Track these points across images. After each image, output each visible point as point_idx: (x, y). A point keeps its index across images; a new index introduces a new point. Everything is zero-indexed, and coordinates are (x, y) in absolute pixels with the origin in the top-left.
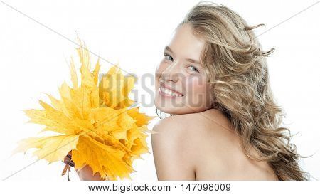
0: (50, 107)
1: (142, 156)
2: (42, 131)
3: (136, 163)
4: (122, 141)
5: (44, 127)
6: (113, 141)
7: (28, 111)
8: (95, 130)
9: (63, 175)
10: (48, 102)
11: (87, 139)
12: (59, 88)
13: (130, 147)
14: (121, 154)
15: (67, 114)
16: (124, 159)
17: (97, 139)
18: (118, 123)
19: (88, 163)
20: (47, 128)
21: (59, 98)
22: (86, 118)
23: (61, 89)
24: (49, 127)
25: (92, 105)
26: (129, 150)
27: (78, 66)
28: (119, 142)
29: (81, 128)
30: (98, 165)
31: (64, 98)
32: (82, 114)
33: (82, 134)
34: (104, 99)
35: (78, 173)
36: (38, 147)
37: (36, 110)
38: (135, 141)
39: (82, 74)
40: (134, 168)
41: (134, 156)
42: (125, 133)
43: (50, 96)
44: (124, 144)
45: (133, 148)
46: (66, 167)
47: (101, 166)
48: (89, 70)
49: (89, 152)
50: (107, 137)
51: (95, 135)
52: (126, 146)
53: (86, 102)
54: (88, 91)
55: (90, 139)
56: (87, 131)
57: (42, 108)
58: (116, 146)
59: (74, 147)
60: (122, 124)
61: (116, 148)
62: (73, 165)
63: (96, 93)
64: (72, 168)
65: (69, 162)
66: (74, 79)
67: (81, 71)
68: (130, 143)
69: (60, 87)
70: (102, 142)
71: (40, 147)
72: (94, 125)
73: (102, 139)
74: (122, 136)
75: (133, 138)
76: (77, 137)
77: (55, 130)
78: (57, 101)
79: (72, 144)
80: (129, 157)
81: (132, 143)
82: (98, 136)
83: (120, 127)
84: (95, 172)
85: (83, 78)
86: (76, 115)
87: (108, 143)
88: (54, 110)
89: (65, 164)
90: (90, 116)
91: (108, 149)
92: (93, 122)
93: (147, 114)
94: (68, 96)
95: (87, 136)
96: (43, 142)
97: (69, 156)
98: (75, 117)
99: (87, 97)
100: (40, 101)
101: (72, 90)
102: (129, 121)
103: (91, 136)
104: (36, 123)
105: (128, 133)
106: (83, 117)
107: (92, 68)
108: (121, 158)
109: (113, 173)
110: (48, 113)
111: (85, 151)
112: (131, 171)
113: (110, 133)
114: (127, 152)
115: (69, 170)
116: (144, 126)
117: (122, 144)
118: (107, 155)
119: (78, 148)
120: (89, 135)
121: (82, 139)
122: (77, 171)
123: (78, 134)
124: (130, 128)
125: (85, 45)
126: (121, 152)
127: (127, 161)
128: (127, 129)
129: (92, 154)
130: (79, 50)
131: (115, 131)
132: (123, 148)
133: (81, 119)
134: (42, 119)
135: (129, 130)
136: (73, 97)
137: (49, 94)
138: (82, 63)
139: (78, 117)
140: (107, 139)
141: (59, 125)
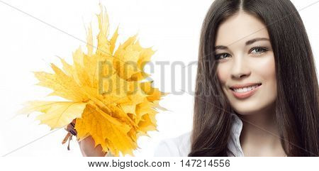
0: (61, 71)
1: (149, 133)
2: (49, 95)
3: (141, 139)
4: (130, 115)
5: (51, 90)
6: (120, 114)
7: (38, 73)
8: (104, 100)
9: (63, 143)
10: (60, 66)
11: (94, 109)
12: (72, 53)
13: (137, 122)
14: (127, 128)
15: (78, 81)
16: (129, 134)
17: (105, 110)
19: (91, 133)
20: (54, 93)
21: (70, 62)
22: (96, 87)
23: (75, 54)
24: (56, 92)
26: (136, 125)
27: (96, 32)
28: (126, 116)
29: (89, 97)
30: (101, 136)
31: (75, 63)
32: (92, 82)
33: (91, 103)
34: (119, 69)
35: (80, 143)
36: (42, 112)
37: (46, 73)
38: (143, 117)
39: (99, 41)
40: (138, 144)
41: (140, 132)
42: (134, 107)
43: (63, 61)
44: (132, 119)
45: (140, 124)
46: (68, 135)
47: (105, 138)
48: (107, 38)
49: (94, 123)
50: (115, 109)
51: (101, 104)
52: (134, 120)
54: (103, 59)
55: (97, 109)
56: (96, 100)
57: (53, 72)
58: (123, 119)
59: (79, 116)
60: (132, 97)
61: (123, 121)
62: (75, 134)
64: (74, 137)
65: (72, 130)
66: (90, 45)
67: (98, 38)
68: (138, 118)
69: (74, 52)
70: (109, 114)
71: (44, 111)
72: (103, 94)
73: (110, 111)
74: (132, 110)
75: (142, 114)
76: (83, 107)
77: (63, 95)
78: (69, 66)
79: (77, 112)
80: (135, 133)
81: (140, 119)
83: (130, 99)
84: (97, 144)
85: (99, 45)
86: (87, 82)
87: (115, 115)
88: (65, 75)
89: (67, 132)
91: (114, 121)
92: (102, 91)
94: (81, 62)
95: (95, 106)
96: (49, 106)
97: (72, 124)
98: (84, 84)
100: (52, 64)
101: (86, 56)
102: (140, 96)
103: (99, 106)
104: (45, 86)
105: (138, 107)
107: (110, 38)
108: (126, 132)
109: (116, 148)
110: (58, 78)
111: (90, 122)
112: (135, 147)
113: (118, 105)
114: (133, 126)
115: (71, 139)
116: (155, 102)
117: (129, 118)
118: (112, 127)
119: (83, 117)
120: (97, 105)
121: (88, 108)
122: (78, 140)
123: (86, 102)
124: (140, 102)
125: (106, 11)
126: (128, 126)
127: (132, 137)
128: (137, 103)
129: (96, 125)
130: (99, 16)
131: (124, 103)
132: (130, 122)
133: (91, 87)
134: (51, 83)
135: (139, 104)
136: (86, 64)
137: (62, 58)
138: (101, 30)
139: (88, 85)
140: (114, 111)
141: (67, 90)
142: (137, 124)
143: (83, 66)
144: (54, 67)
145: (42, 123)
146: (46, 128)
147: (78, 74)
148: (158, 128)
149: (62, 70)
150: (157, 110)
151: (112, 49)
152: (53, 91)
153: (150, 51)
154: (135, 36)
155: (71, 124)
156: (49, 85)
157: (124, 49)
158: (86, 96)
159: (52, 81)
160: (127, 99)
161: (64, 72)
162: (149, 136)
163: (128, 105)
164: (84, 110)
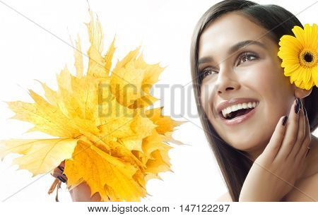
0: (42, 99)
1: (160, 174)
2: (28, 132)
3: (151, 184)
4: (135, 153)
5: (31, 125)
6: (122, 152)
8: (100, 135)
9: (49, 193)
10: (41, 92)
11: (88, 147)
13: (145, 161)
14: (132, 170)
15: (64, 111)
16: (135, 177)
17: (102, 148)
18: (132, 127)
19: (85, 179)
20: (35, 128)
21: (56, 88)
22: (89, 118)
23: (60, 77)
24: (37, 127)
26: (143, 165)
27: (85, 46)
28: (130, 154)
29: (81, 131)
30: (98, 182)
31: (61, 89)
32: (84, 111)
33: (83, 139)
34: (118, 94)
35: (71, 192)
37: (23, 103)
38: (153, 154)
39: (90, 58)
40: (148, 191)
41: (149, 174)
42: (140, 142)
43: (44, 85)
44: (137, 156)
45: (149, 163)
46: (56, 182)
47: (103, 184)
48: (100, 54)
49: (89, 164)
50: (116, 145)
52: (141, 161)
53: (92, 96)
54: (96, 81)
55: (92, 147)
56: (89, 135)
57: (32, 101)
58: (125, 158)
59: (68, 156)
60: (136, 129)
61: (126, 161)
62: (64, 180)
64: (63, 185)
66: (79, 65)
67: (89, 54)
68: (146, 155)
69: (59, 74)
70: (108, 153)
71: (23, 153)
72: (99, 127)
73: (108, 148)
75: (149, 151)
76: (73, 144)
78: (53, 93)
79: (67, 151)
80: (142, 175)
81: (149, 157)
83: (134, 132)
84: (93, 192)
85: (90, 64)
86: (76, 112)
87: (115, 154)
88: (47, 104)
89: (54, 179)
91: (114, 161)
92: (98, 123)
94: (68, 85)
95: (88, 142)
96: (29, 146)
97: (61, 168)
98: (74, 115)
99: (93, 90)
100: (30, 91)
101: (74, 79)
102: (148, 125)
103: (94, 143)
104: (22, 119)
105: (145, 141)
106: (85, 117)
107: (104, 54)
108: (130, 176)
109: (118, 196)
110: (39, 108)
112: (144, 194)
113: (119, 140)
114: (140, 167)
116: (167, 134)
117: (134, 157)
118: (112, 170)
119: (73, 157)
120: (91, 141)
121: (80, 146)
122: (69, 188)
123: (77, 138)
124: (148, 135)
125: (97, 19)
126: (133, 167)
127: (139, 180)
128: (144, 137)
129: (92, 168)
130: (89, 25)
131: (127, 137)
132: (135, 161)
133: (82, 118)
134: (30, 115)
135: (147, 138)
136: (74, 88)
137: (43, 83)
138: (92, 43)
139: (79, 116)
140: (114, 148)
141: (51, 124)
142: (145, 164)
143: (71, 91)
144: (32, 94)
145: (21, 167)
146: (26, 174)
147: (66, 103)
148: (172, 168)
149: (44, 97)
150: (171, 144)
151: (107, 69)
152: (33, 126)
153: (157, 69)
154: (138, 49)
155: (59, 167)
156: (28, 119)
157: (124, 66)
158: (77, 130)
159: (31, 113)
160: (130, 132)
161: (47, 100)
162: (161, 179)
163: (132, 139)
164: (75, 149)
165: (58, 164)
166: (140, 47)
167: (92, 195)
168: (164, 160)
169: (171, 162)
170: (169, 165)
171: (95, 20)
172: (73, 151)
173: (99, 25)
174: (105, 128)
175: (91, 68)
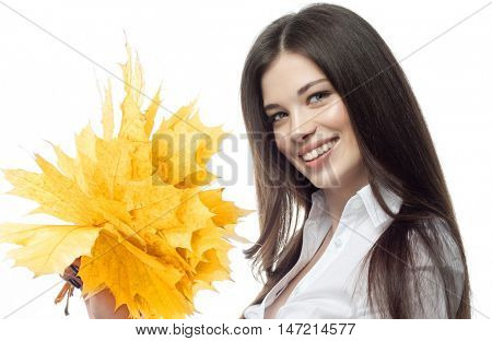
0: (53, 168)
1: (215, 283)
2: (31, 213)
3: (202, 297)
4: (181, 251)
5: (35, 205)
6: (163, 249)
7: (11, 171)
8: (133, 223)
9: (56, 302)
10: (50, 156)
11: (114, 238)
12: (75, 135)
13: (194, 263)
14: (175, 275)
15: (84, 186)
16: (179, 286)
17: (134, 242)
18: (180, 214)
19: (109, 285)
20: (42, 208)
21: (73, 153)
22: (118, 197)
23: (80, 138)
24: (45, 207)
25: (134, 173)
26: (192, 269)
27: (119, 94)
28: (174, 252)
29: (106, 217)
30: (126, 290)
31: (81, 154)
32: (111, 189)
33: (108, 227)
35: (87, 302)
36: (18, 244)
37: (26, 172)
38: (206, 254)
39: (123, 113)
40: (196, 306)
41: (200, 282)
42: (189, 235)
43: (56, 149)
44: (184, 257)
45: (200, 267)
46: (66, 287)
47: (134, 295)
48: (139, 108)
49: (114, 264)
50: (154, 239)
51: (130, 232)
52: (188, 260)
53: (124, 168)
54: (131, 147)
55: (120, 240)
56: (118, 223)
57: (40, 171)
59: (86, 251)
60: (185, 218)
61: (168, 263)
62: (79, 286)
63: (145, 154)
64: (77, 291)
65: (73, 278)
66: (107, 120)
67: (122, 107)
68: (196, 256)
69: (79, 133)
70: (143, 249)
71: (22, 242)
72: (132, 213)
73: (143, 242)
74: (183, 240)
75: (203, 248)
76: (94, 234)
77: (57, 214)
78: (69, 160)
79: (83, 244)
80: (190, 284)
81: (200, 258)
82: (137, 236)
83: (181, 222)
85: (124, 121)
86: (100, 189)
87: (153, 251)
88: (61, 176)
89: (65, 282)
90: (126, 196)
91: (151, 262)
92: (130, 207)
93: (237, 204)
95: (115, 232)
96: (31, 233)
97: (74, 267)
98: (96, 193)
99: (125, 159)
100: (37, 155)
101: (100, 142)
102: (201, 213)
103: (123, 235)
104: (22, 196)
105: (196, 236)
106: (112, 197)
107: (145, 105)
108: (173, 284)
109: (154, 311)
110: (49, 181)
111: (107, 263)
112: (190, 311)
113: (159, 232)
114: (187, 272)
115: (71, 294)
116: (228, 226)
117: (179, 256)
118: (147, 274)
119: (93, 253)
120: (120, 232)
121: (104, 237)
122: (85, 297)
123: (99, 226)
124: (200, 227)
125: (138, 59)
126: (177, 272)
127: (185, 291)
128: (195, 229)
129: (119, 269)
130: (125, 66)
131: (170, 229)
132: (181, 263)
133: (109, 198)
134: (35, 190)
135: (198, 231)
136: (99, 155)
137: (56, 144)
138: (128, 92)
139: (104, 194)
140: (151, 244)
141: (64, 204)
142: (194, 268)
143: (95, 160)
144: (40, 160)
145: (18, 264)
147: (86, 175)
148: (232, 275)
149: (56, 166)
150: (234, 242)
151: (148, 127)
152: (38, 205)
154: (192, 105)
155: (72, 266)
156: (32, 195)
157: (172, 128)
158: (99, 214)
159: (36, 187)
160: (176, 222)
161: (59, 169)
162: (215, 290)
163: (179, 232)
164: (96, 242)
165: (70, 261)
166: (196, 101)
167: (117, 307)
168: (222, 263)
169: (231, 266)
170: (228, 271)
171: (134, 61)
172: (92, 244)
173: (140, 68)
174: (139, 214)
175: (124, 128)
